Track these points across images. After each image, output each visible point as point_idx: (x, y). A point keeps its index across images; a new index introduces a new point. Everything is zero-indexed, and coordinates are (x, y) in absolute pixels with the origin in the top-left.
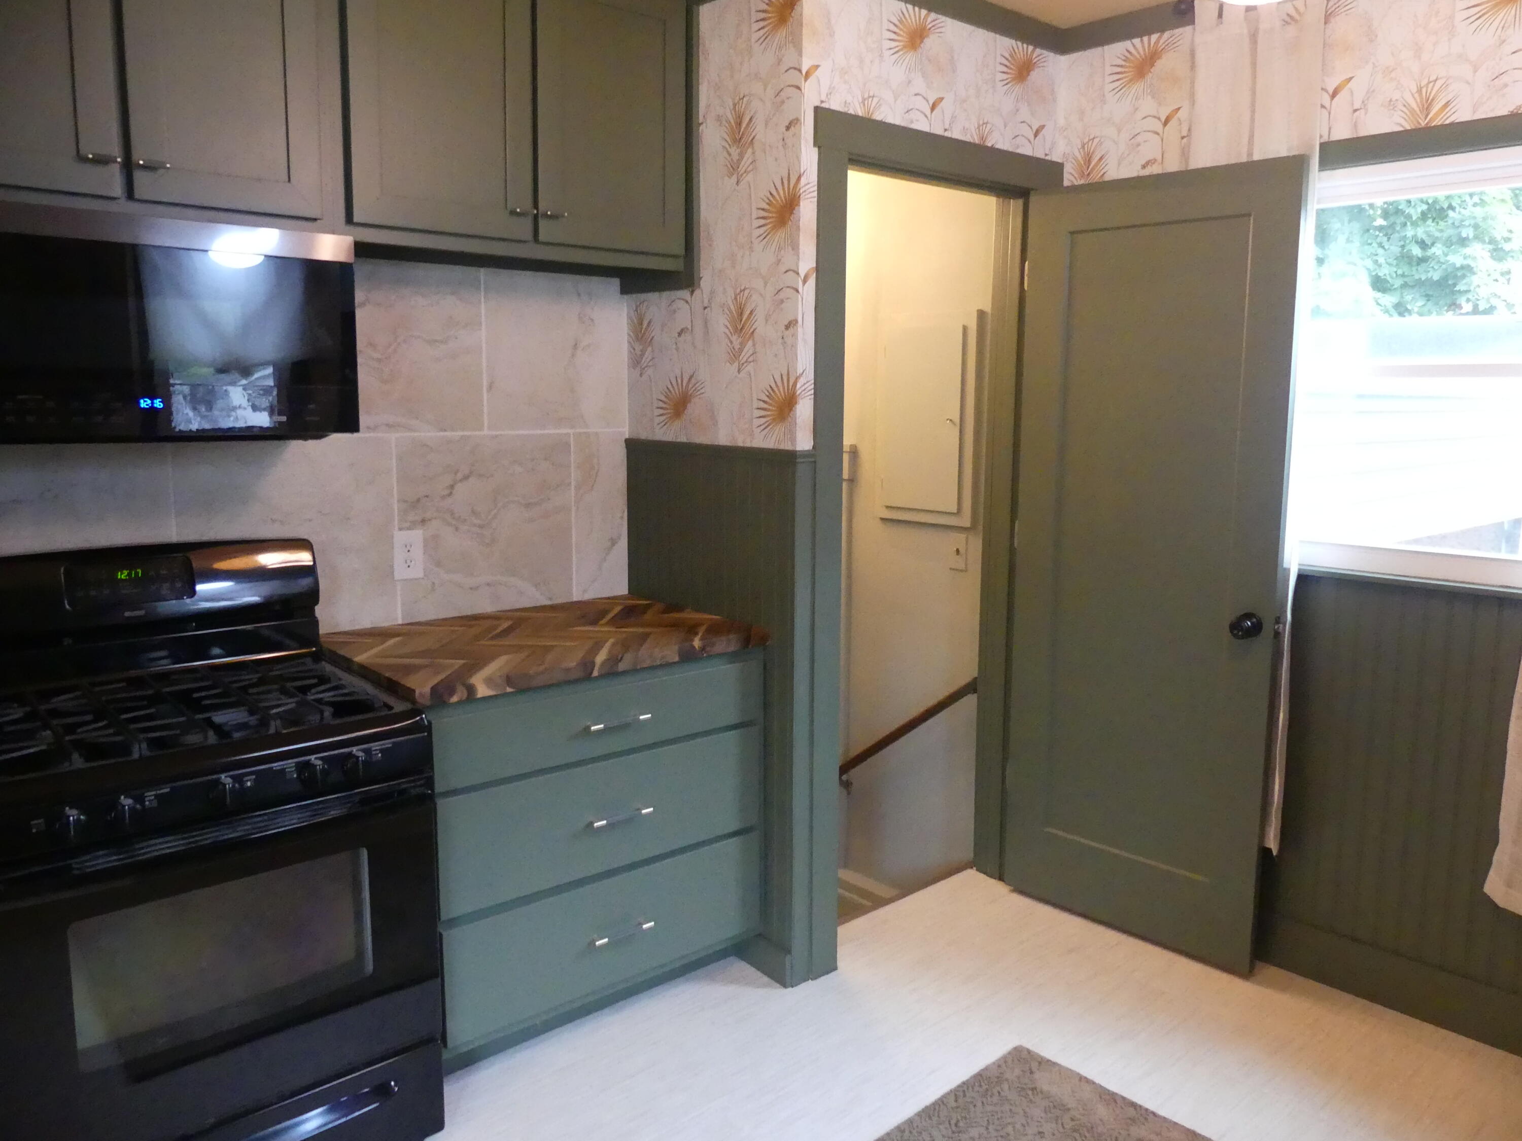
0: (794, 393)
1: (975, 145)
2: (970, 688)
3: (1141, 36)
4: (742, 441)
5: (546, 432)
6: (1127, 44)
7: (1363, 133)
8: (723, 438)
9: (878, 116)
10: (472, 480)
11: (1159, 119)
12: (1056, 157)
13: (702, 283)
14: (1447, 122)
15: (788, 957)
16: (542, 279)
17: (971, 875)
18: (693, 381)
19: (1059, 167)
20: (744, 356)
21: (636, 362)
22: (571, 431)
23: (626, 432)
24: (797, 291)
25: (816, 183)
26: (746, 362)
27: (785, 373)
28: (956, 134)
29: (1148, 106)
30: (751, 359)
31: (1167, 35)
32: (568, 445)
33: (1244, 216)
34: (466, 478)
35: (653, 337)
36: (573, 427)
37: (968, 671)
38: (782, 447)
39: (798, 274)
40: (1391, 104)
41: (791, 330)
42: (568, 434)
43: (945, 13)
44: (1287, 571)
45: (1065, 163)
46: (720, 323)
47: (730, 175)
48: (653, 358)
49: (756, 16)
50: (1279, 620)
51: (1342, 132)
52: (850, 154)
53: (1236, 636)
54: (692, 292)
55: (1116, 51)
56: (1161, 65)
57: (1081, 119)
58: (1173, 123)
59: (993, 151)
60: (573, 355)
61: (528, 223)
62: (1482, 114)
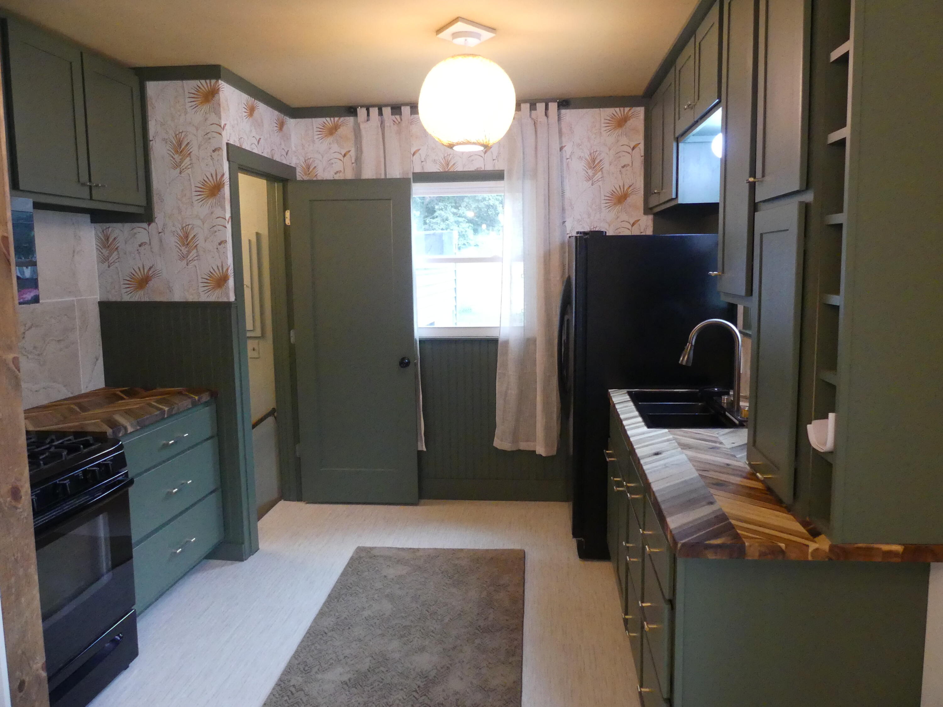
0: (227, 275)
1: (269, 159)
2: (272, 413)
3: (330, 117)
4: (191, 298)
5: (63, 300)
6: (324, 120)
7: (426, 171)
8: (178, 296)
9: (243, 147)
10: (33, 329)
11: (341, 154)
12: (293, 165)
13: (156, 220)
14: (455, 170)
15: (244, 545)
16: (57, 215)
17: (282, 503)
18: (152, 270)
19: (294, 169)
20: (190, 257)
21: (104, 259)
22: (74, 299)
23: (97, 297)
24: (226, 227)
25: (228, 178)
26: (192, 260)
27: (220, 265)
28: (265, 155)
29: (335, 147)
30: (196, 258)
31: (342, 119)
32: (74, 305)
33: (389, 200)
34: (30, 328)
35: (118, 247)
36: (76, 297)
37: (272, 404)
38: (220, 300)
39: (225, 219)
40: (435, 161)
41: (223, 245)
42: (73, 300)
43: (260, 100)
44: (416, 341)
45: (297, 168)
46: (172, 241)
47: (175, 168)
48: (119, 258)
49: (187, 95)
50: (415, 358)
51: (418, 170)
52: (239, 165)
53: (402, 367)
54: (149, 225)
55: (319, 121)
56: (340, 131)
57: (303, 149)
58: (348, 156)
59: (275, 161)
60: (73, 256)
61: (87, 190)
62: (466, 169)
